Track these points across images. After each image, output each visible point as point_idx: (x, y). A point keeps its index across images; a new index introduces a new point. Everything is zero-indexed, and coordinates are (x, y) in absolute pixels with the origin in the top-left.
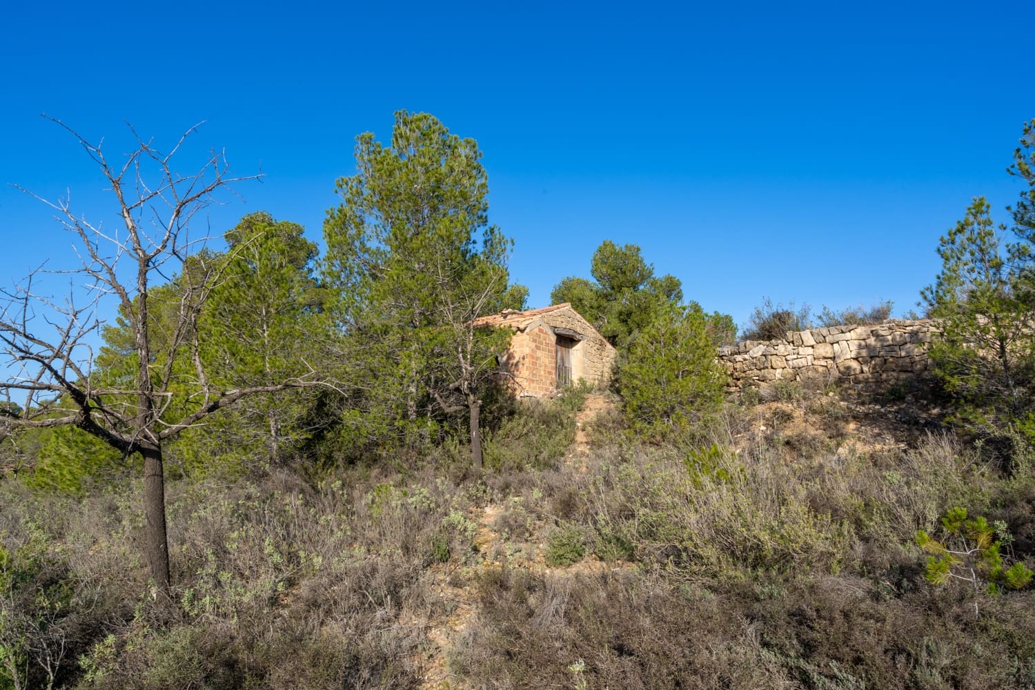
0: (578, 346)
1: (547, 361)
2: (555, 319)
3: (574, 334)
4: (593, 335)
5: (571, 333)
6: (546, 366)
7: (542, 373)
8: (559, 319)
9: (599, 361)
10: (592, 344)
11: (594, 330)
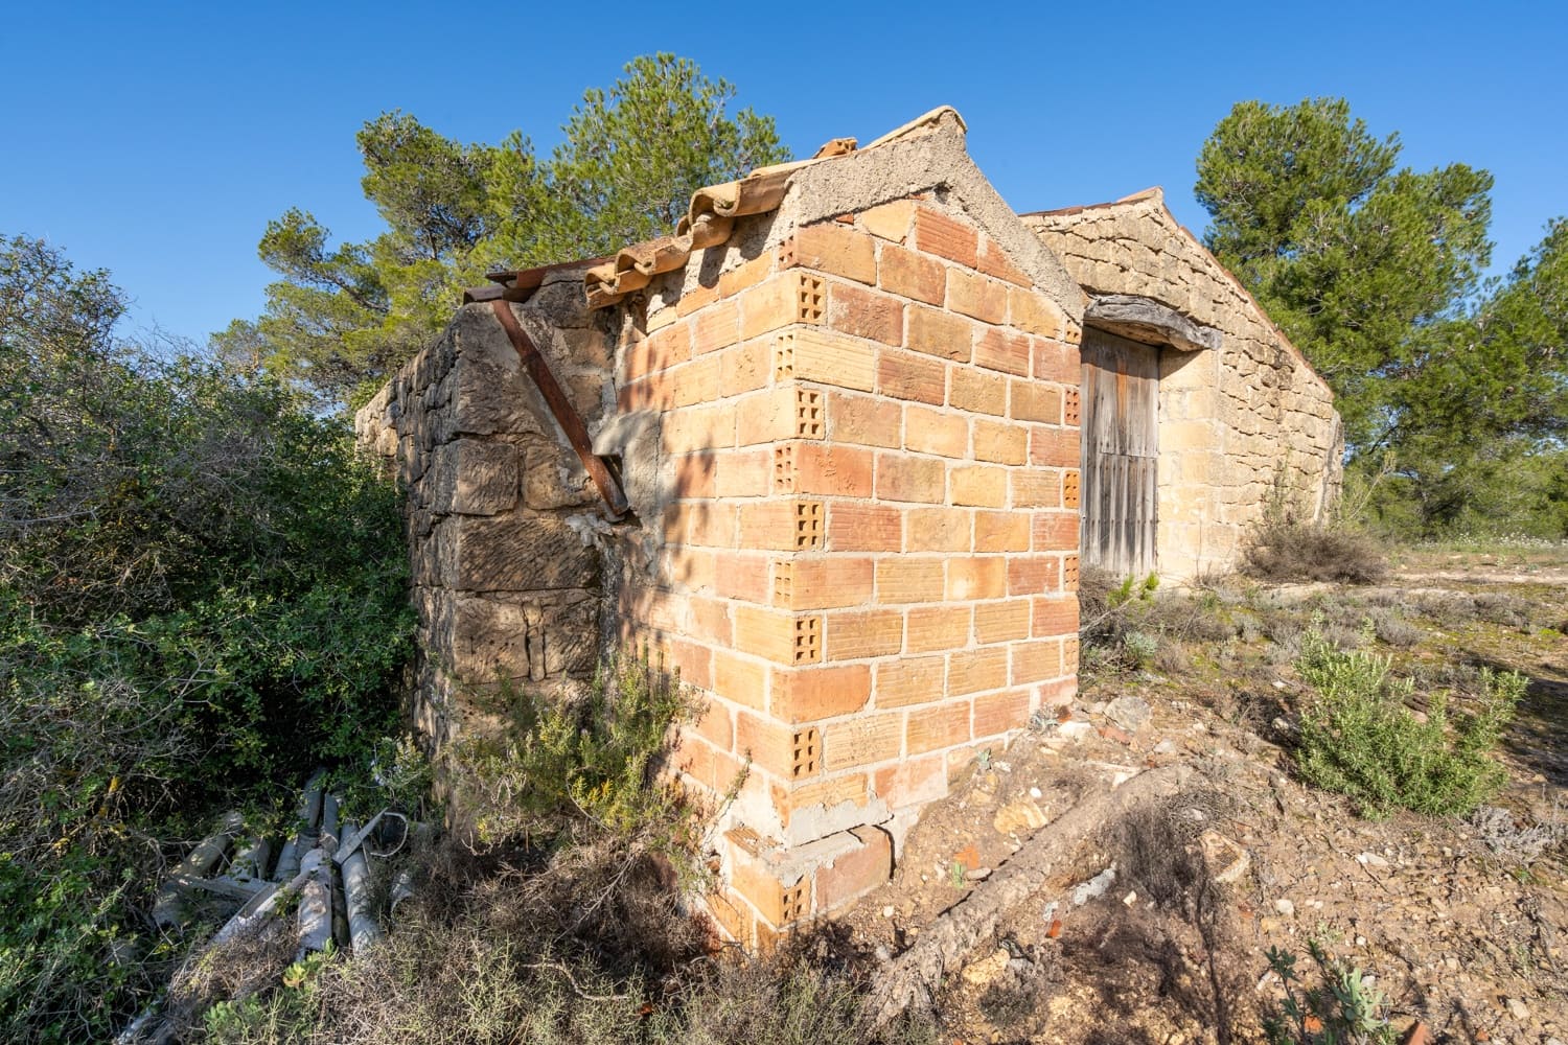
0: (1187, 374)
1: (1002, 489)
2: (1089, 250)
3: (1177, 323)
4: (1249, 328)
5: (1163, 317)
6: (988, 527)
7: (958, 590)
8: (1110, 252)
9: (1269, 428)
10: (1244, 363)
11: (1251, 308)
